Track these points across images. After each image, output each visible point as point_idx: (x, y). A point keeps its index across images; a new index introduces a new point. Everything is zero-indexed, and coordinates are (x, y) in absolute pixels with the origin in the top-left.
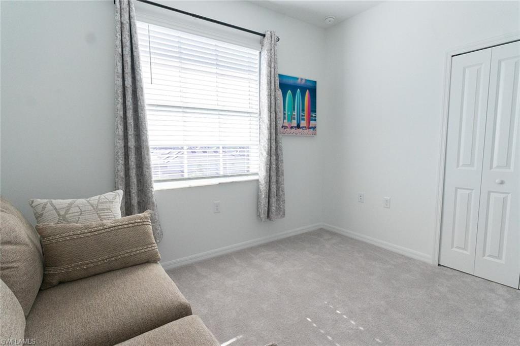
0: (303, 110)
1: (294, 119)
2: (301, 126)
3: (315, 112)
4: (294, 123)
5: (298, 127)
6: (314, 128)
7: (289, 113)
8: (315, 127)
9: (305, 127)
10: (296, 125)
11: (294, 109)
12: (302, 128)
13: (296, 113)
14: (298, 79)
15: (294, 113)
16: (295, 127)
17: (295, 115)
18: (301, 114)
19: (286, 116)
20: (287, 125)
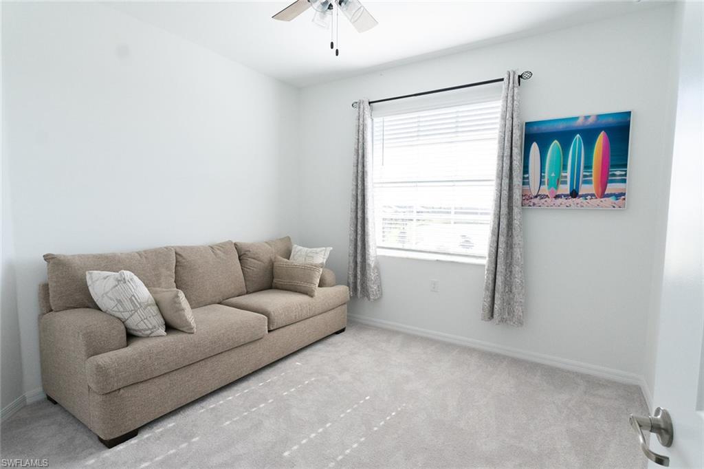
0: (588, 167)
1: (565, 183)
2: (580, 194)
3: (625, 166)
4: (565, 189)
5: (574, 194)
6: (620, 195)
7: (553, 175)
8: (624, 194)
9: (592, 195)
10: (568, 192)
11: (565, 167)
12: (585, 196)
13: (568, 174)
14: (577, 118)
15: (563, 174)
16: (565, 196)
17: (566, 177)
18: (582, 173)
19: (546, 180)
20: (547, 194)
